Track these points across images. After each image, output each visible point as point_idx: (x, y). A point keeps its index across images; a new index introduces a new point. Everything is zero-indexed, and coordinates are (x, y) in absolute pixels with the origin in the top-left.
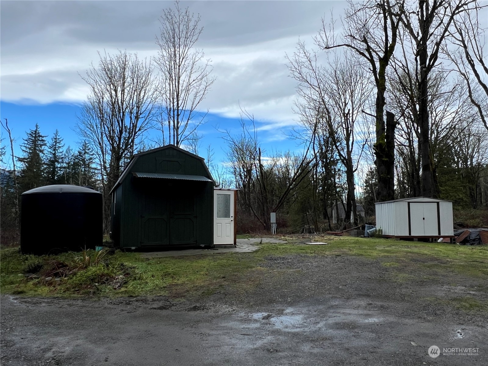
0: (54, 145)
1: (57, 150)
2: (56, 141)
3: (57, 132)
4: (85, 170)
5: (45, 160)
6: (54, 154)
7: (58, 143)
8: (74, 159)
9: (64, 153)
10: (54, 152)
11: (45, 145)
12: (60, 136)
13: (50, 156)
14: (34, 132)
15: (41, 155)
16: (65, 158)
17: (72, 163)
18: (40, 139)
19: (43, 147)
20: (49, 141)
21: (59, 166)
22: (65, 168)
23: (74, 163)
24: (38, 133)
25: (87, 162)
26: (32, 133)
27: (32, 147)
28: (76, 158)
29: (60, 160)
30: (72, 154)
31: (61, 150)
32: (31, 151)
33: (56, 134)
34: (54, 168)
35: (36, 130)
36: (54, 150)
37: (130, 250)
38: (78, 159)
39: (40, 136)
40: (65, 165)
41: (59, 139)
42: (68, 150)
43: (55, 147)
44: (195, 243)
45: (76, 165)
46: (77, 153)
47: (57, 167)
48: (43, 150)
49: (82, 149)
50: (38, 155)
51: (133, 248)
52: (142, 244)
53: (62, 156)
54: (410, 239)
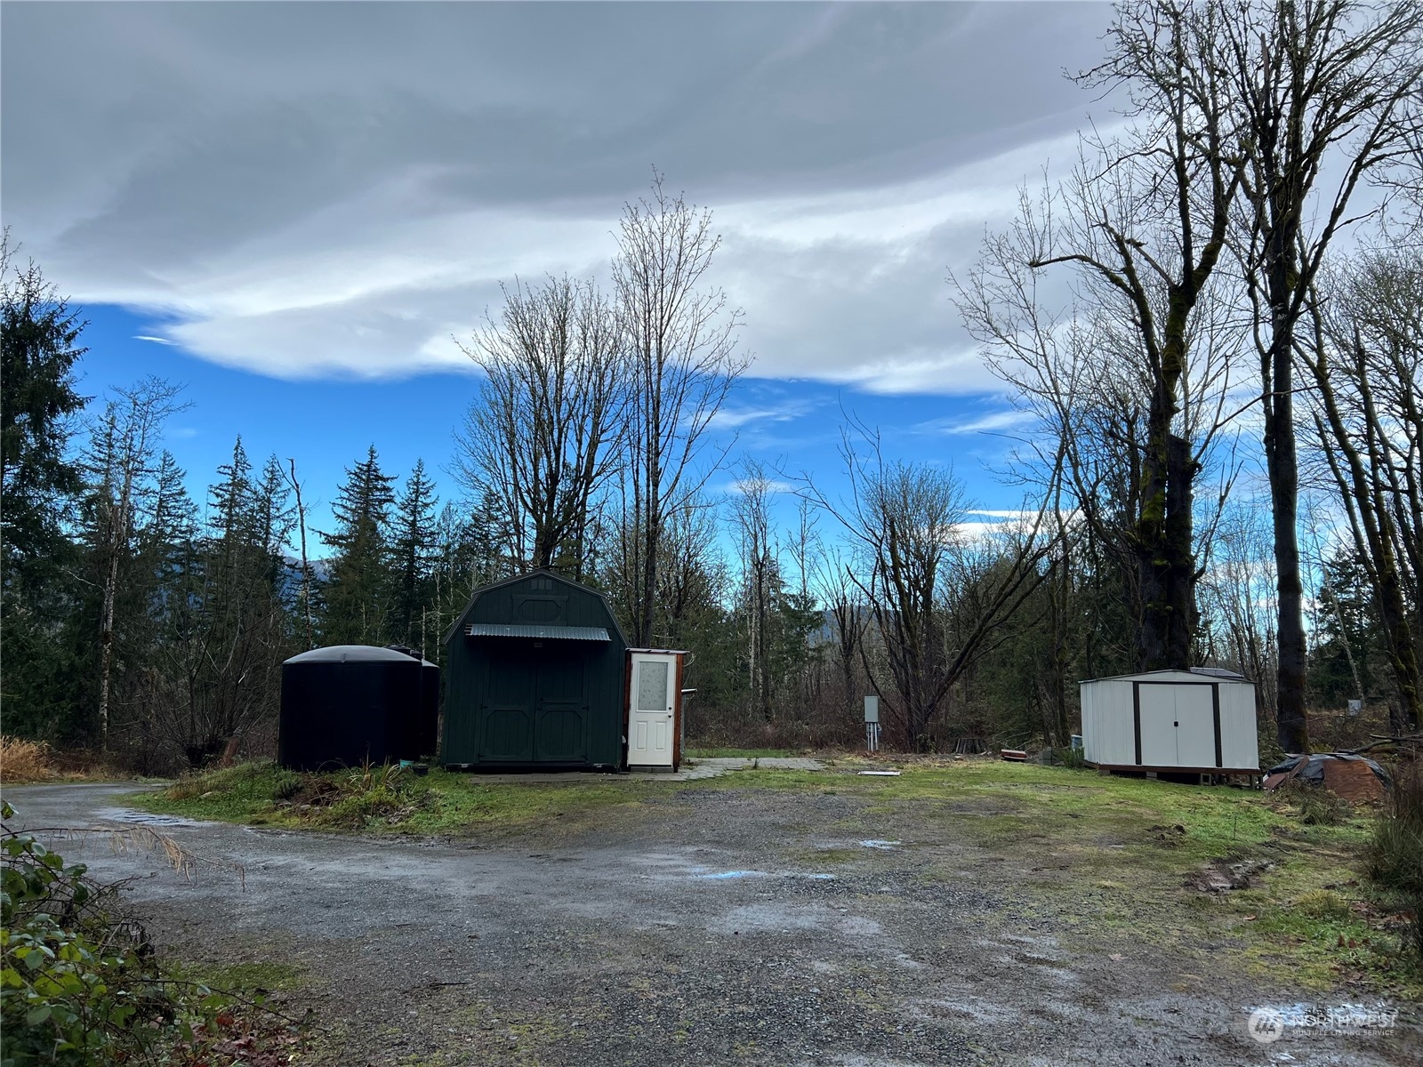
0: (412, 501)
1: (419, 513)
2: (418, 489)
3: (420, 464)
4: (487, 564)
5: (388, 540)
6: (413, 524)
7: (423, 494)
8: (462, 537)
9: (436, 520)
10: (412, 518)
11: (391, 500)
12: (431, 475)
13: (403, 528)
14: (365, 468)
15: (381, 526)
16: (438, 534)
17: (457, 546)
18: (380, 484)
19: (385, 506)
20: (400, 490)
21: (424, 554)
22: (436, 559)
23: (461, 546)
24: (374, 471)
25: (494, 544)
26: (361, 469)
27: (360, 508)
28: (468, 534)
29: (427, 539)
30: (457, 522)
31: (428, 513)
32: (356, 518)
33: (419, 472)
34: (412, 560)
35: (371, 462)
36: (413, 513)
37: (455, 769)
38: (470, 535)
39: (378, 478)
40: (438, 552)
41: (424, 484)
42: (448, 513)
43: (415, 507)
44: (583, 759)
45: (466, 551)
46: (468, 519)
47: (419, 558)
48: (386, 514)
49: (481, 508)
50: (374, 528)
51: (465, 765)
52: (481, 759)
53: (432, 529)
54: (1136, 773)
